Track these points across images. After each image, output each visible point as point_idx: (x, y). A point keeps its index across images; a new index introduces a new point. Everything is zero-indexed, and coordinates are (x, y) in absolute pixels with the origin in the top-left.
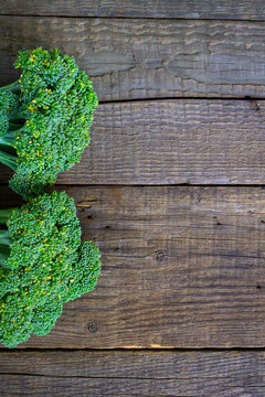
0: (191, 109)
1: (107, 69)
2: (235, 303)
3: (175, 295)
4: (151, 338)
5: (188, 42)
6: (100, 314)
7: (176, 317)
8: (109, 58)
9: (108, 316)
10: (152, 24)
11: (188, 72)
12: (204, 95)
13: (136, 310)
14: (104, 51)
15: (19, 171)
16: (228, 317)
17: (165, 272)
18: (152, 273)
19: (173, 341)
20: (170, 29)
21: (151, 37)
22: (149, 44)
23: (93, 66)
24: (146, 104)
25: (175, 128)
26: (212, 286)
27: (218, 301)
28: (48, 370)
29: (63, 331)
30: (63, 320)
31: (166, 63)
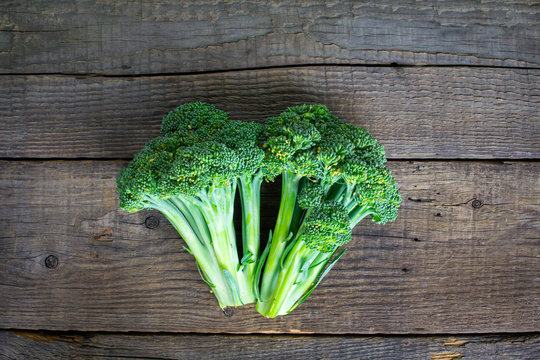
0: (333, 76)
1: (243, 34)
2: (379, 287)
4: (290, 323)
5: (330, 5)
7: (316, 301)
8: (244, 22)
11: (330, 36)
12: (348, 62)
14: (239, 15)
16: (372, 301)
19: (313, 327)
22: (287, 7)
23: (226, 31)
24: (285, 71)
26: (355, 269)
27: (362, 284)
28: (181, 354)
29: (197, 315)
30: (197, 303)
31: (306, 28)
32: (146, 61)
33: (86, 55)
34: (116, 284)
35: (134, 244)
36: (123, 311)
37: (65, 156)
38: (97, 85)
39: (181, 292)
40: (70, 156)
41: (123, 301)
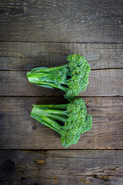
0: (119, 72)
1: (92, 59)
3: (115, 132)
4: (108, 146)
5: (118, 51)
6: (91, 138)
7: (116, 139)
8: (92, 56)
9: (94, 138)
10: (106, 45)
11: (118, 60)
13: (103, 136)
14: (91, 54)
15: (69, 92)
17: (112, 124)
18: (108, 125)
19: (115, 147)
20: (112, 46)
21: (106, 49)
22: (105, 51)
24: (105, 70)
25: (114, 78)
28: (75, 156)
31: (111, 57)
36: (57, 142)
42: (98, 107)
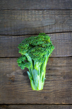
1: (48, 24)
3: (69, 89)
4: (62, 101)
5: (71, 16)
6: (47, 94)
7: (69, 95)
8: (49, 21)
9: (50, 95)
10: (61, 11)
11: (71, 24)
13: (58, 93)
14: (47, 19)
17: (66, 82)
18: (62, 82)
19: (69, 102)
20: (66, 12)
21: (60, 15)
22: (60, 17)
23: (44, 24)
24: (60, 34)
25: (68, 41)
29: (37, 99)
30: (37, 96)
31: (65, 22)
32: (23, 31)
33: (8, 30)
34: (16, 91)
35: (20, 80)
36: (17, 98)
37: (2, 57)
38: (10, 38)
39: (33, 93)
40: (3, 56)
41: (18, 95)
42: (54, 66)
